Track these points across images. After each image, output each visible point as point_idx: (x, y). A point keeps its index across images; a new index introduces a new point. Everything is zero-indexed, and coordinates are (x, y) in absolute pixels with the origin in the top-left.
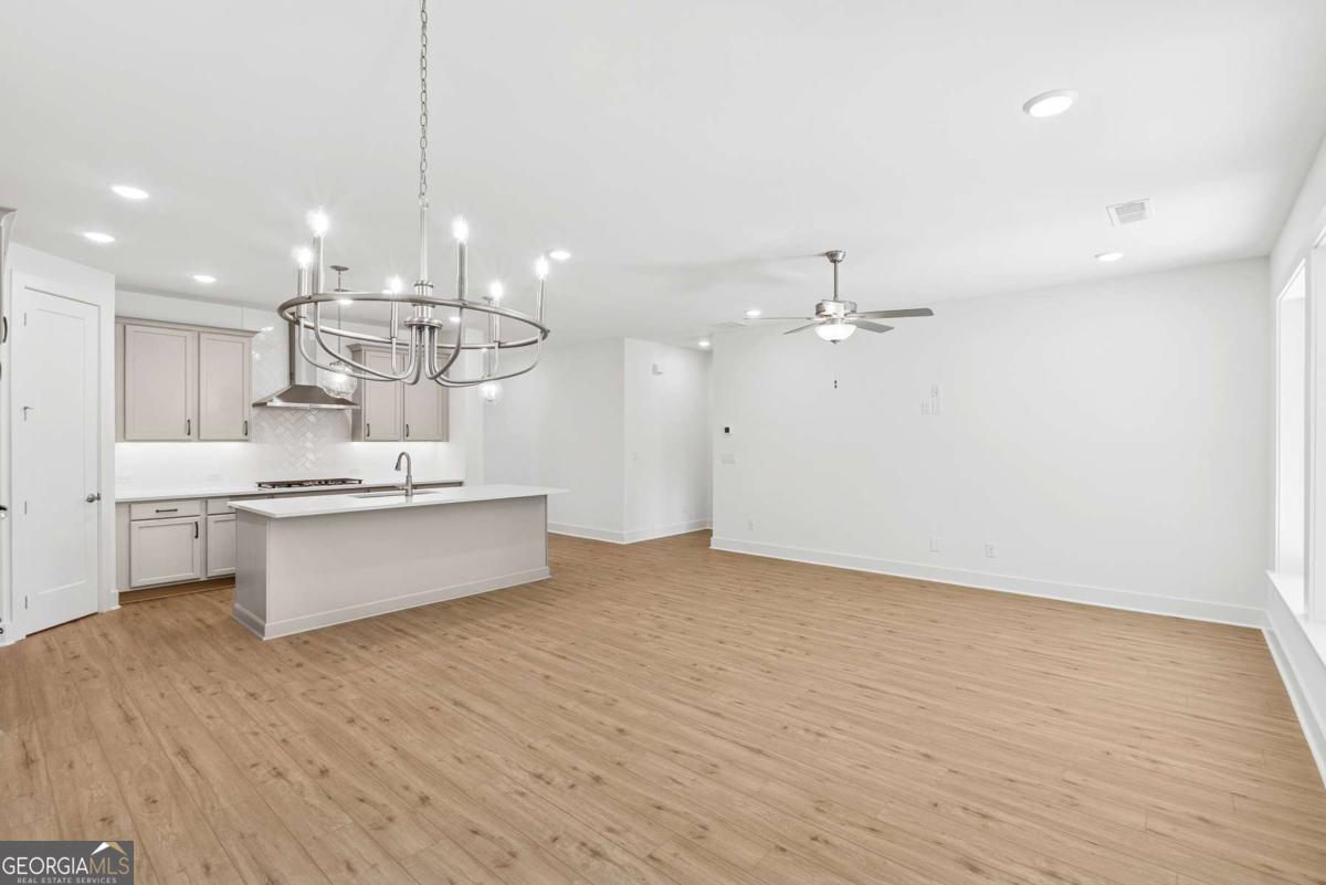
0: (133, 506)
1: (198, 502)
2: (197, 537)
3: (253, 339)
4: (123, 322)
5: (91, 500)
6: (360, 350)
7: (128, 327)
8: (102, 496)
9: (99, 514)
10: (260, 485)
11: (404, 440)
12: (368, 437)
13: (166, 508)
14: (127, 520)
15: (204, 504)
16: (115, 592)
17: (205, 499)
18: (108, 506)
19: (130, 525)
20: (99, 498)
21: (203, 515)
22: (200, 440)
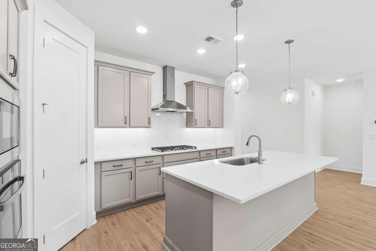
0: (102, 163)
1: (132, 160)
2: (131, 179)
3: (152, 76)
4: (98, 64)
5: (82, 163)
6: (192, 84)
7: (100, 67)
8: (88, 161)
9: (86, 170)
10: (152, 149)
11: (208, 127)
12: (195, 126)
13: (117, 164)
14: (100, 172)
15: (134, 161)
16: (94, 213)
17: (135, 159)
18: (91, 166)
19: (101, 173)
20: (87, 162)
21: (134, 167)
22: (130, 127)
